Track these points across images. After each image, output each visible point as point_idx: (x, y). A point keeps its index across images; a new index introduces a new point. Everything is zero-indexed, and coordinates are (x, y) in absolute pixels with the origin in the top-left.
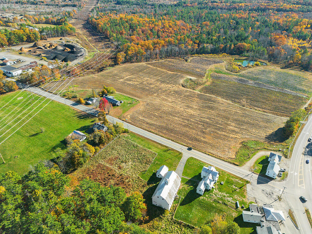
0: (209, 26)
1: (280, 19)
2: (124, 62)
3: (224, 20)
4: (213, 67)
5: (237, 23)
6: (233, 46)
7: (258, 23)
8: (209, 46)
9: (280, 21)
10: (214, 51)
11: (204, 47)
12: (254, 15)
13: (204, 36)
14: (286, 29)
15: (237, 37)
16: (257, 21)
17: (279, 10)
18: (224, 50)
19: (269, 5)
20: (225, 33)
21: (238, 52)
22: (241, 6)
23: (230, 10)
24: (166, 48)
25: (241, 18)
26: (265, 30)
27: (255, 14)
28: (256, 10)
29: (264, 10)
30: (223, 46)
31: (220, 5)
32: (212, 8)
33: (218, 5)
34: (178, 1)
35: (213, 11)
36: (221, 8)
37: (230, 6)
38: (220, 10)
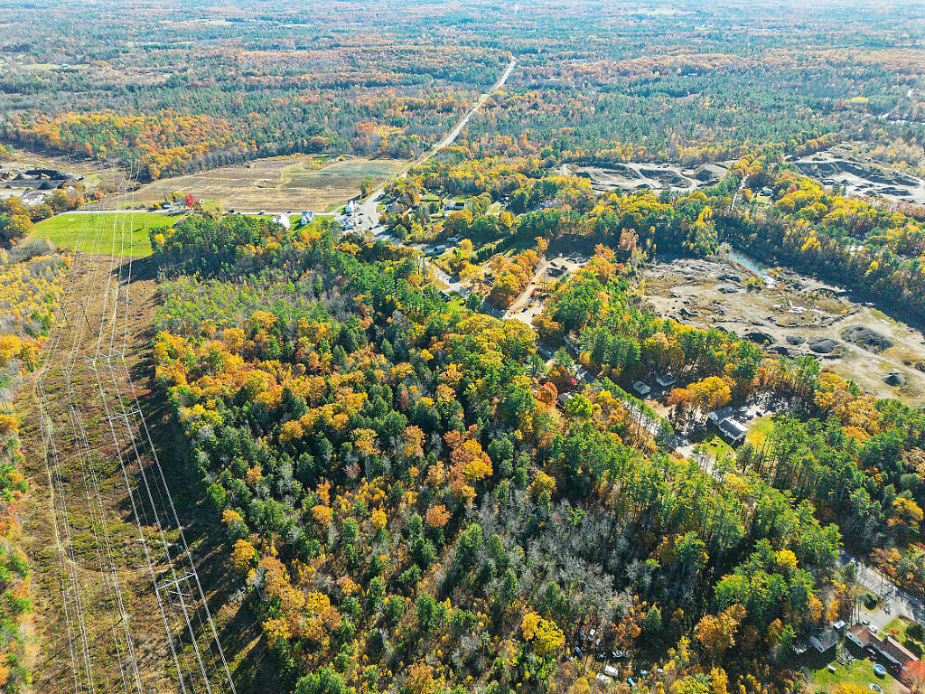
0: (260, 121)
1: (369, 98)
2: (160, 178)
3: (281, 108)
4: (288, 168)
5: (305, 111)
6: (306, 143)
7: (337, 110)
8: (273, 146)
9: (369, 103)
10: (281, 152)
11: (266, 147)
12: (330, 96)
13: (260, 134)
14: (376, 114)
15: (309, 130)
16: (336, 105)
17: (369, 85)
18: (295, 149)
19: (353, 76)
20: (290, 127)
21: (315, 149)
22: (305, 80)
23: (286, 89)
24: (210, 155)
25: (309, 103)
26: (346, 118)
27: (331, 93)
28: (331, 87)
29: (346, 86)
30: (292, 143)
31: (265, 81)
32: (252, 88)
33: (259, 81)
34: (168, 76)
35: (257, 93)
36: (269, 87)
37: (284, 81)
38: (267, 92)
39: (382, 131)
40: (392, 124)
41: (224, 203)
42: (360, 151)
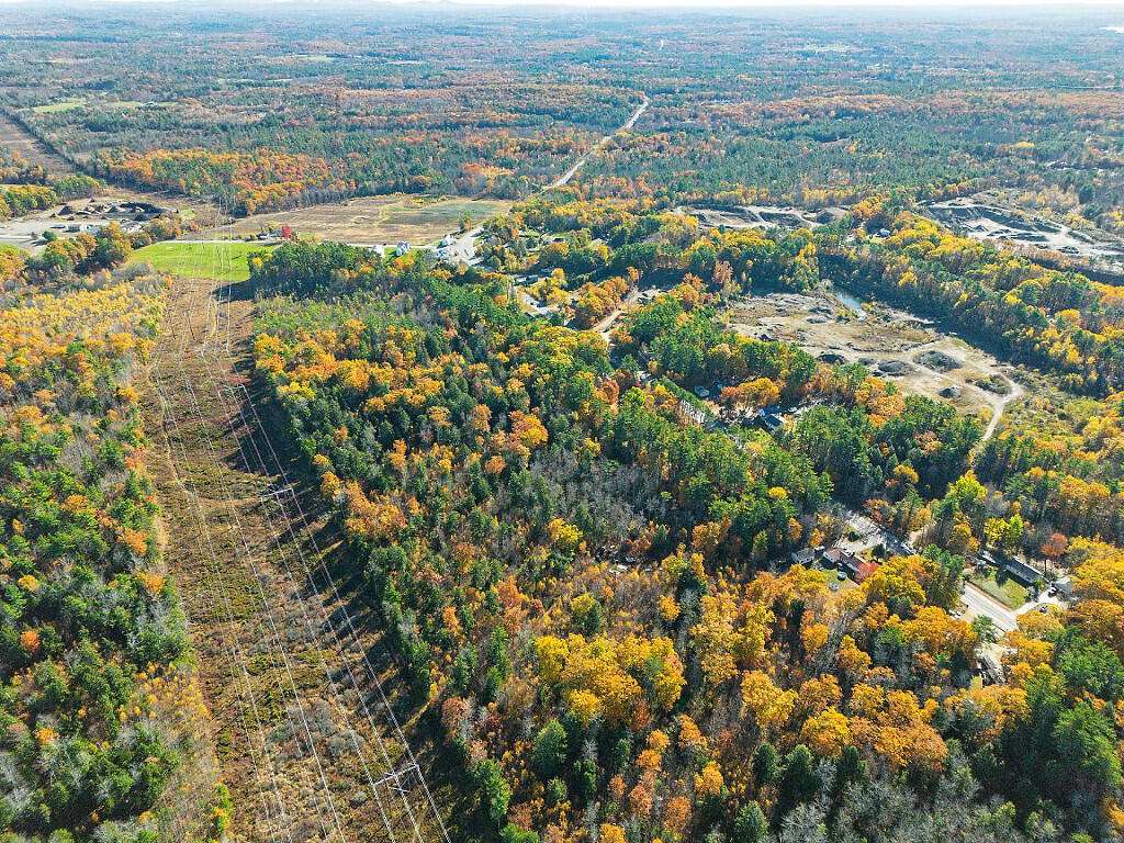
0: (360, 161)
1: (479, 139)
2: (256, 213)
3: (383, 148)
4: (387, 207)
5: (408, 151)
6: (407, 182)
7: (443, 150)
8: (372, 185)
9: (478, 144)
10: (380, 192)
11: (365, 186)
12: (437, 136)
13: (360, 173)
14: (486, 156)
15: (412, 170)
16: (443, 146)
17: (480, 126)
18: (396, 189)
19: (464, 116)
20: (392, 167)
21: (417, 189)
22: (412, 121)
23: (391, 130)
24: (307, 192)
25: (415, 143)
26: (453, 158)
27: (438, 134)
28: (440, 127)
29: (455, 126)
30: (393, 182)
31: (368, 121)
32: (353, 129)
33: (362, 121)
34: (262, 115)
35: (356, 133)
36: (371, 128)
37: (388, 121)
38: (369, 132)
39: (490, 173)
40: (501, 166)
41: (320, 236)
42: (464, 192)
